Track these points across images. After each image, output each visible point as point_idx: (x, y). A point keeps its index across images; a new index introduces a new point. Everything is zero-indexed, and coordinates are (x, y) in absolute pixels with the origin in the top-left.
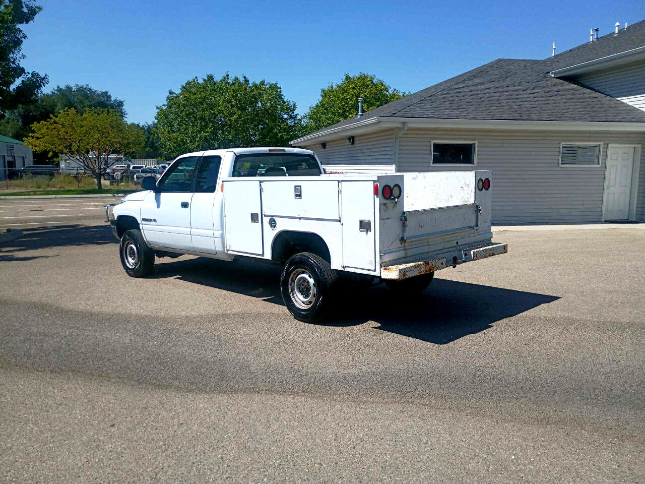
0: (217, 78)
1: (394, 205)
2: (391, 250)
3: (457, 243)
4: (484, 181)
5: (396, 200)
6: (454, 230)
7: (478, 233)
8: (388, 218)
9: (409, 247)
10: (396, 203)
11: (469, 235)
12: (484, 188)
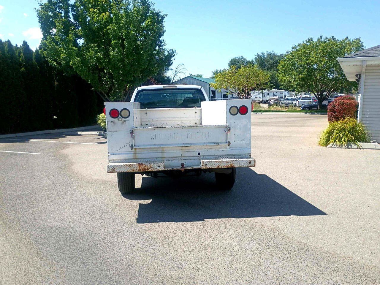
0: (315, 40)
1: (123, 123)
2: (120, 153)
3: (199, 154)
4: (239, 107)
5: (124, 119)
6: (194, 144)
7: (230, 148)
8: (117, 131)
9: (140, 152)
10: (125, 121)
11: (218, 149)
12: (239, 113)
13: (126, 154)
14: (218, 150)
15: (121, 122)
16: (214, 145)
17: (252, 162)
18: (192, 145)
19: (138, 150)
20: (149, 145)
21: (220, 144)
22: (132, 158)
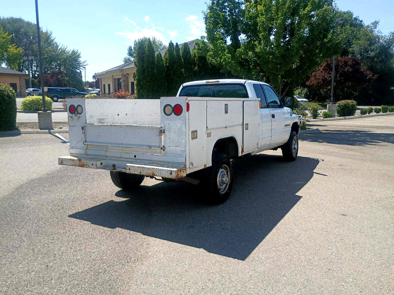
1: (78, 118)
2: (77, 147)
3: (135, 156)
4: (173, 106)
5: (79, 115)
6: (130, 145)
7: (165, 154)
8: (74, 126)
9: (90, 149)
10: (79, 117)
11: (153, 153)
12: (173, 113)
13: (80, 149)
14: (153, 155)
15: (77, 118)
16: (146, 148)
17: (173, 173)
18: (128, 146)
19: (89, 146)
20: (96, 142)
21: (152, 148)
22: (84, 153)
